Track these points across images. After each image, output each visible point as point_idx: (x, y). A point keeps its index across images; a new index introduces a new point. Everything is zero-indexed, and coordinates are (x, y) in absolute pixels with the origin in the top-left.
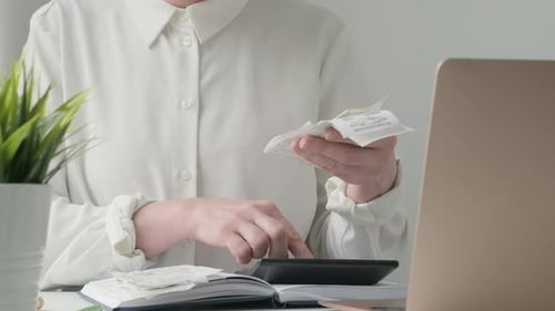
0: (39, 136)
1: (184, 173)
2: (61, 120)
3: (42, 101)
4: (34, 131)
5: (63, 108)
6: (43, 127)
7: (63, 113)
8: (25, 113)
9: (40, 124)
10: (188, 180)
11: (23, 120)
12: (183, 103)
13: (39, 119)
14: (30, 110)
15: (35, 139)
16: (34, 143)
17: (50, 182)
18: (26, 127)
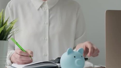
0: (6, 30)
1: (46, 38)
2: (11, 26)
3: (7, 21)
4: (5, 28)
5: (11, 23)
6: (7, 27)
7: (11, 24)
8: (3, 24)
9: (6, 27)
10: (46, 40)
11: (2, 26)
12: (45, 23)
13: (6, 25)
14: (4, 23)
15: (5, 30)
16: (5, 31)
17: (8, 40)
18: (3, 27)
